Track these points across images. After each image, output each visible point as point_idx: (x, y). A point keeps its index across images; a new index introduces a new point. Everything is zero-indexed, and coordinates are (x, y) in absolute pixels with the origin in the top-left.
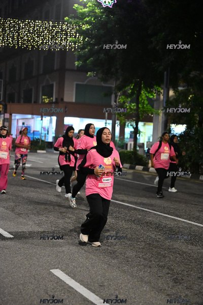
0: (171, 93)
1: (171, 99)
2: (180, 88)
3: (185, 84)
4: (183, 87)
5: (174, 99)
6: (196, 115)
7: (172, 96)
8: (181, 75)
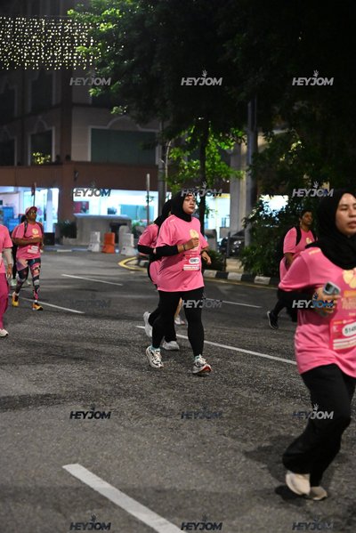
0: (261, 140)
2: (276, 132)
4: (283, 129)
5: (266, 150)
7: (263, 146)
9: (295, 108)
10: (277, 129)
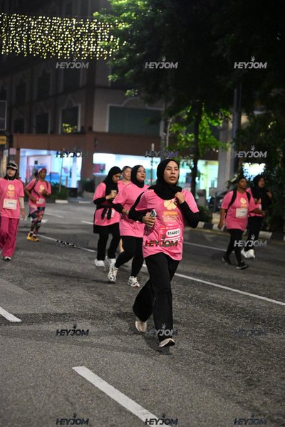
0: (244, 119)
1: (244, 127)
2: (257, 113)
3: (263, 106)
4: (261, 111)
5: (248, 128)
6: (278, 150)
7: (246, 123)
8: (257, 93)
9: (272, 94)
10: (257, 110)
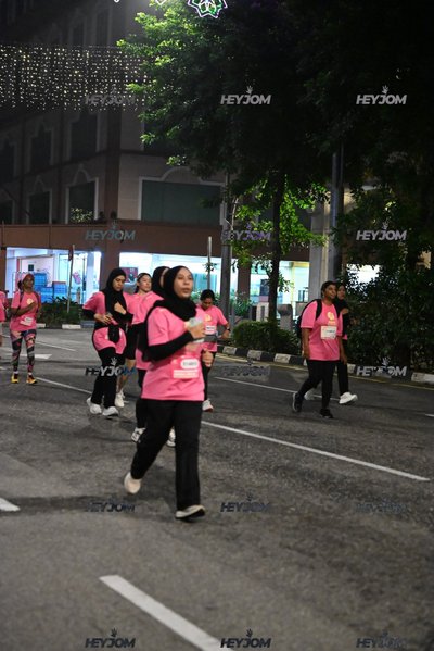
0: (348, 198)
1: (348, 211)
2: (366, 188)
3: (376, 178)
4: (373, 185)
5: (354, 211)
7: (350, 204)
8: (367, 160)
10: (367, 184)
